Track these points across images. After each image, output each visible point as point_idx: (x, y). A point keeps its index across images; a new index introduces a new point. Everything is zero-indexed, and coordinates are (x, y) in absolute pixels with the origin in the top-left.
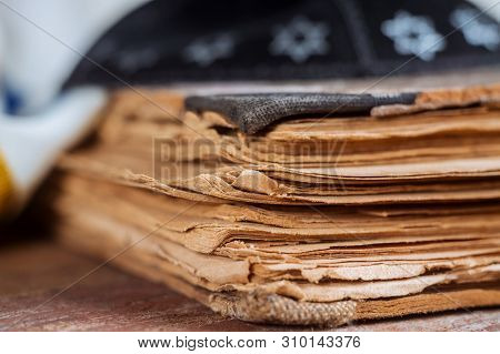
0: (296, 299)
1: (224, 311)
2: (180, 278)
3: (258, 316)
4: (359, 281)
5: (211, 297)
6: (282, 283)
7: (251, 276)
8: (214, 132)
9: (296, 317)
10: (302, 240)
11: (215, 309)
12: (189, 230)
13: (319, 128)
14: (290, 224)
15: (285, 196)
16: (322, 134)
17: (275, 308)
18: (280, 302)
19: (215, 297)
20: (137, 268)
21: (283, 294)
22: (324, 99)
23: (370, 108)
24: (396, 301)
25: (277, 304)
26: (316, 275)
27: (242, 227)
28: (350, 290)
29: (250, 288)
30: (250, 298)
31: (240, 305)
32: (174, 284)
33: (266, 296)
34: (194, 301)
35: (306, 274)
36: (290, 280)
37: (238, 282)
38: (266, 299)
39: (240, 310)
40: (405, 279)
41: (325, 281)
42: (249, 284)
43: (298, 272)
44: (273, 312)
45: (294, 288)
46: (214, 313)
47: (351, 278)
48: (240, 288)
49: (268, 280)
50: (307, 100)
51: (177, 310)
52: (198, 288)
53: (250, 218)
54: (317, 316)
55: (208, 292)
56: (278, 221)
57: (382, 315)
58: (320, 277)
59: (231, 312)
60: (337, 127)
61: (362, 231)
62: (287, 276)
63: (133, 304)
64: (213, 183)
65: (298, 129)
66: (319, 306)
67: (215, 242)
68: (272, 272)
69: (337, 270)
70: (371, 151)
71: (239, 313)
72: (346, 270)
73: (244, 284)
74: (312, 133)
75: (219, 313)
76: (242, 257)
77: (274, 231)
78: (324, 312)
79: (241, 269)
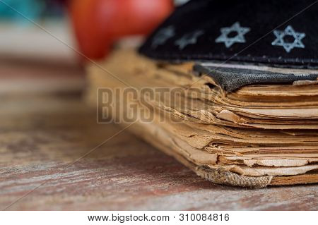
0: (239, 174)
1: (203, 176)
2: (182, 155)
3: (219, 181)
4: (273, 167)
5: (197, 168)
6: (233, 166)
7: (218, 162)
8: (208, 87)
9: (239, 183)
10: (249, 146)
11: (198, 175)
12: (191, 136)
13: (263, 90)
14: (244, 137)
15: (243, 124)
16: (264, 93)
17: (228, 178)
18: (231, 175)
19: (199, 168)
20: (160, 147)
21: (233, 171)
22: (269, 76)
23: (293, 81)
24: (291, 177)
25: (229, 176)
26: (251, 163)
27: (219, 137)
28: (267, 171)
29: (217, 167)
30: (216, 173)
31: (211, 175)
32: (178, 158)
33: (225, 172)
34: (188, 168)
35: (246, 162)
36: (238, 165)
37: (211, 164)
38: (224, 174)
39: (211, 177)
40: (296, 167)
41: (256, 166)
42: (216, 165)
43: (242, 161)
44: (227, 180)
45: (239, 169)
46: (198, 176)
47: (269, 165)
48: (212, 167)
49: (226, 164)
50: (260, 76)
51: (179, 173)
52: (190, 162)
53: (223, 133)
54: (250, 183)
55: (196, 165)
56: (238, 136)
57: (283, 184)
58: (253, 164)
59: (206, 177)
60: (272, 89)
61: (281, 142)
62: (236, 163)
63: (157, 168)
64: (206, 116)
65: (252, 90)
66: (251, 178)
67: (204, 144)
68: (228, 160)
69: (262, 161)
70: (290, 102)
71: (210, 179)
72: (267, 161)
73: (214, 165)
74: (259, 92)
75: (200, 177)
76: (214, 152)
77: (235, 140)
78: (253, 181)
79: (213, 158)
